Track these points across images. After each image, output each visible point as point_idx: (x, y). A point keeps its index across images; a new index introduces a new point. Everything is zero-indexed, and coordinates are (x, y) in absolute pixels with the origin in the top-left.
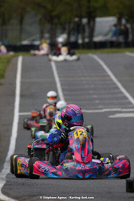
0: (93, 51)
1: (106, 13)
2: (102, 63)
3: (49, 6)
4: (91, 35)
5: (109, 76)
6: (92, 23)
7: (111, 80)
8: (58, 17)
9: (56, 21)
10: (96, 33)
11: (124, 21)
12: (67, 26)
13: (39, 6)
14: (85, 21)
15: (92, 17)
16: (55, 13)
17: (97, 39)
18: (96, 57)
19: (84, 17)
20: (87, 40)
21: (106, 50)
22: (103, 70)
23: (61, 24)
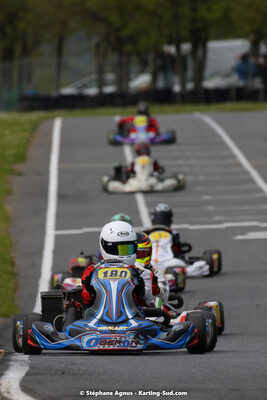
0: (201, 107)
1: (228, 31)
2: (221, 131)
3: (115, 19)
4: (199, 77)
5: (234, 157)
6: (200, 53)
7: (240, 165)
8: (133, 39)
9: (128, 48)
10: (207, 72)
11: (263, 49)
13: (95, 17)
14: (186, 47)
15: (200, 40)
16: (126, 32)
17: (211, 83)
18: (209, 119)
19: (186, 41)
20: (190, 86)
21: (228, 105)
22: (224, 144)
23: (139, 54)
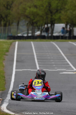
0: (53, 40)
1: (60, 22)
2: (57, 46)
3: (32, 17)
4: (52, 33)
5: (60, 53)
6: (53, 27)
7: (62, 55)
8: (36, 23)
9: (35, 25)
10: (54, 32)
11: (68, 26)
12: (40, 28)
13: (27, 17)
14: (49, 25)
15: (53, 23)
16: (34, 21)
17: (55, 34)
18: (54, 43)
19: (49, 24)
20: (50, 35)
21: (59, 40)
22: (58, 49)
23: (37, 26)
